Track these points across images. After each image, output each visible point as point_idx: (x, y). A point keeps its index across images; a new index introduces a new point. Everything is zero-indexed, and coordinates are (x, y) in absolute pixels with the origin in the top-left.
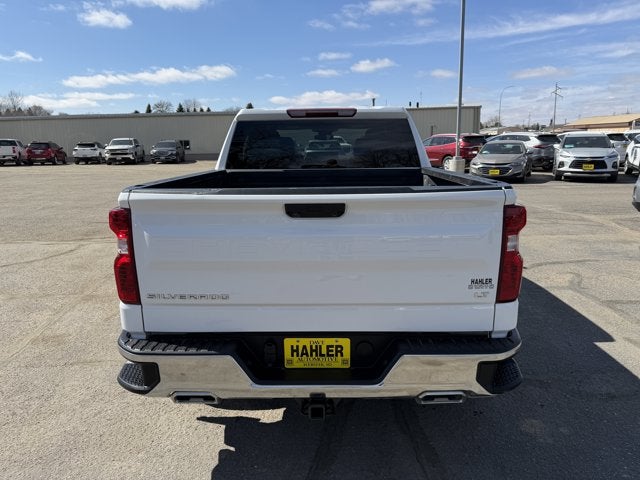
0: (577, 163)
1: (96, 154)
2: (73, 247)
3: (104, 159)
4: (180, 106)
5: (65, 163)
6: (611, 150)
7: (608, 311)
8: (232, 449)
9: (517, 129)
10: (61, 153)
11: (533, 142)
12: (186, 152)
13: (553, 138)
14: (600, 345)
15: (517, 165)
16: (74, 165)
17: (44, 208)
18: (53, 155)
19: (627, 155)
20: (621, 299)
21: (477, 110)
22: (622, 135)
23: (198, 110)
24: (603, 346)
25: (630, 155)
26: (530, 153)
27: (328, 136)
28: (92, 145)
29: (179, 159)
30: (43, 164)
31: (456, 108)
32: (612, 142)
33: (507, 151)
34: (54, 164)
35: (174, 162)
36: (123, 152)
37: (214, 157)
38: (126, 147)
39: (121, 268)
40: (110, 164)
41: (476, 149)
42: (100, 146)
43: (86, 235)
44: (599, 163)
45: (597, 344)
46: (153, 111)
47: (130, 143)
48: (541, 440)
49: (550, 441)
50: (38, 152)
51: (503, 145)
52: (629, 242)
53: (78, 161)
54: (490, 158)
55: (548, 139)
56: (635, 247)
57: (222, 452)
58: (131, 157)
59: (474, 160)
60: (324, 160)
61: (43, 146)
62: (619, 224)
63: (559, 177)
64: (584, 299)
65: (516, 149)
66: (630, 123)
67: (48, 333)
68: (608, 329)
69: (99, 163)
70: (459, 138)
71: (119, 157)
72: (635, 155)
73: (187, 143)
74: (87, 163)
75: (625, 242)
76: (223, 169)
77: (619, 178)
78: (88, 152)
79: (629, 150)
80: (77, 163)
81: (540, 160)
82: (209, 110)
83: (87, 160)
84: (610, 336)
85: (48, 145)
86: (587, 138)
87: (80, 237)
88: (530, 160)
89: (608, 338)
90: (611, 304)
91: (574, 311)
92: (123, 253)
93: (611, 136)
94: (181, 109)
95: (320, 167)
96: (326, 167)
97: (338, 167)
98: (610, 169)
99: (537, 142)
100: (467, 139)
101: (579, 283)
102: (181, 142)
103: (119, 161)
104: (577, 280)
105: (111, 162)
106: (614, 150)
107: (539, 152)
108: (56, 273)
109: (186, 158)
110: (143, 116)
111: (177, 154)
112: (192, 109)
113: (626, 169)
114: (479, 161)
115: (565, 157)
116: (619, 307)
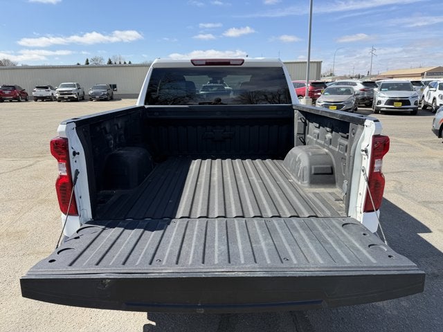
0: (391, 102)
1: (49, 94)
2: (31, 163)
3: (55, 97)
4: (110, 60)
5: (27, 100)
6: (413, 93)
7: (424, 209)
8: (154, 323)
9: (345, 77)
10: (24, 93)
11: (359, 87)
12: (114, 93)
13: (372, 84)
14: (421, 235)
15: (349, 103)
16: (34, 102)
17: (10, 134)
18: (18, 95)
19: (423, 96)
20: (432, 200)
21: (319, 64)
22: (420, 82)
23: (123, 63)
24: (424, 236)
25: (425, 96)
26: (358, 94)
27: (219, 81)
28: (46, 88)
29: (109, 98)
30: (11, 101)
31: (306, 62)
32: (414, 87)
33: (342, 93)
34: (19, 101)
35: (106, 100)
36: (69, 93)
37: (136, 96)
38: (71, 89)
39: (61, 186)
40: (59, 101)
41: (320, 91)
42: (52, 88)
43: (41, 154)
44: (405, 102)
45: (419, 234)
46: (90, 63)
47: (74, 86)
48: (389, 312)
49: (395, 313)
50: (7, 92)
51: (339, 88)
52: (432, 158)
53: (36, 99)
54: (331, 98)
55: (370, 85)
56: (436, 162)
57: (145, 326)
58: (74, 96)
59: (318, 99)
60: (213, 99)
61: (11, 88)
62: (424, 145)
63: (377, 112)
64: (405, 199)
65: (348, 92)
66: (423, 74)
67: (11, 229)
68: (427, 224)
69: (51, 101)
70: (308, 83)
71: (66, 97)
72: (430, 96)
73: (114, 86)
74: (43, 101)
75: (428, 158)
76: (142, 105)
77: (418, 112)
78: (43, 93)
79: (425, 92)
80: (36, 100)
81: (363, 99)
82: (130, 63)
83: (43, 99)
84: (428, 228)
85: (14, 88)
86: (397, 84)
87: (37, 155)
88: (357, 99)
89: (427, 230)
90: (426, 203)
91: (400, 210)
92: (63, 174)
93: (413, 83)
94: (110, 62)
95: (210, 103)
96: (214, 104)
97: (222, 104)
98: (413, 105)
99: (362, 87)
100: (314, 84)
101: (401, 188)
102: (110, 85)
103: (66, 99)
104: (399, 186)
105: (60, 100)
106: (415, 92)
107: (363, 94)
108: (19, 183)
109: (114, 98)
110: (83, 67)
111: (108, 94)
112: (118, 63)
113: (422, 106)
114: (322, 100)
115: (382, 97)
116: (431, 206)
